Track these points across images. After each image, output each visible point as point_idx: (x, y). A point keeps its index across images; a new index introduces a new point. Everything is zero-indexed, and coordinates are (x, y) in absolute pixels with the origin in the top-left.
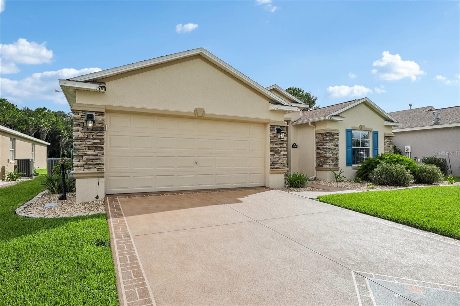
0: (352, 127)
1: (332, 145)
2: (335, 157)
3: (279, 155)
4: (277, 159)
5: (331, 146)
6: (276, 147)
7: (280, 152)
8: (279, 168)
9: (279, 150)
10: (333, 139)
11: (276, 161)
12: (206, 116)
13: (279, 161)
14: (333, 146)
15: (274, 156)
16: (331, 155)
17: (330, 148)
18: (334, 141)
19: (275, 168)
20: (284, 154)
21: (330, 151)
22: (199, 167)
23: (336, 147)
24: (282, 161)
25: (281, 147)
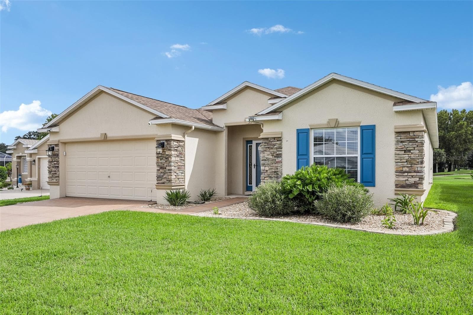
0: (310, 126)
1: (268, 155)
2: (274, 171)
3: (164, 170)
4: (162, 174)
5: (267, 157)
6: (161, 162)
7: (166, 166)
8: (163, 183)
9: (165, 165)
10: (270, 146)
11: (161, 176)
12: (108, 139)
13: (164, 176)
14: (270, 157)
15: (159, 171)
16: (267, 168)
17: (265, 159)
18: (272, 149)
19: (161, 184)
20: (169, 169)
21: (266, 164)
22: (112, 180)
23: (275, 157)
24: (167, 176)
25: (166, 162)
